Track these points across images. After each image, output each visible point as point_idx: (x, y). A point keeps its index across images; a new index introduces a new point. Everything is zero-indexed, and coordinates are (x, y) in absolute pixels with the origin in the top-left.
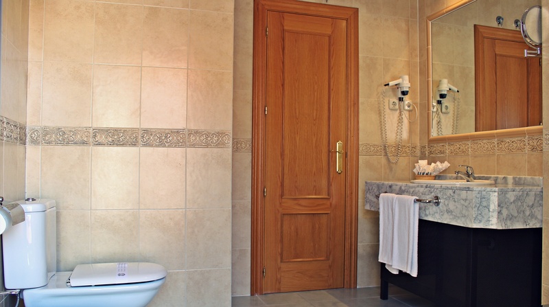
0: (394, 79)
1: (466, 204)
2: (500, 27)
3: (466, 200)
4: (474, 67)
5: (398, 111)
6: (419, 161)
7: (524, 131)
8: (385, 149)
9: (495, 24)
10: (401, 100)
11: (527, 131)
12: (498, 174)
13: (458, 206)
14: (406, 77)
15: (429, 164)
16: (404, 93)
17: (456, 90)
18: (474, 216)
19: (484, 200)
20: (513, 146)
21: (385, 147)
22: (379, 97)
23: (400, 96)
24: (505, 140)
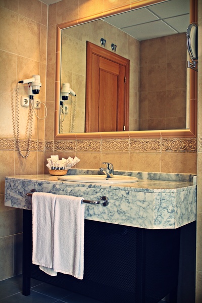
0: (27, 77)
1: (144, 206)
2: (103, 47)
3: (144, 201)
4: (85, 76)
5: (29, 108)
6: (51, 156)
7: (159, 133)
8: (17, 144)
9: (99, 44)
10: (31, 97)
11: (162, 133)
12: (131, 169)
13: (134, 208)
14: (38, 77)
15: (60, 159)
16: (35, 92)
17: (74, 94)
18: (154, 218)
19: (163, 201)
20: (147, 145)
21: (17, 142)
22: (12, 93)
23: (32, 94)
24: (139, 140)
